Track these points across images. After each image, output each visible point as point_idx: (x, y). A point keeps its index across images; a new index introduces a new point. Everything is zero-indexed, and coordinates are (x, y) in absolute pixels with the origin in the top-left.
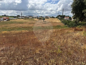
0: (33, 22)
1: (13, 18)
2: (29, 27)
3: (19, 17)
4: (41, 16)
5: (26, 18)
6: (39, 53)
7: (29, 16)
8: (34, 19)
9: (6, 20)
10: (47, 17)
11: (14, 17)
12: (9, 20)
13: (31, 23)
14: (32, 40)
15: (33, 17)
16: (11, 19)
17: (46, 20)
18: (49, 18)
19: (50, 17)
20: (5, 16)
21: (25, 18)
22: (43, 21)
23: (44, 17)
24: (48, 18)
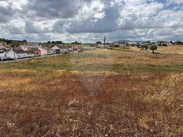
0: (128, 54)
1: (89, 47)
2: (118, 65)
3: (99, 46)
4: (147, 42)
5: (112, 46)
6: (147, 127)
7: (120, 43)
8: (131, 47)
9: (77, 51)
10: (163, 44)
11: (90, 44)
12: (82, 50)
13: (123, 56)
14: (128, 94)
15: (127, 45)
16: (86, 50)
17: (160, 49)
18: (167, 44)
19: (171, 42)
20: (76, 43)
21: (111, 46)
22: (151, 51)
23: (153, 43)
24: (165, 45)
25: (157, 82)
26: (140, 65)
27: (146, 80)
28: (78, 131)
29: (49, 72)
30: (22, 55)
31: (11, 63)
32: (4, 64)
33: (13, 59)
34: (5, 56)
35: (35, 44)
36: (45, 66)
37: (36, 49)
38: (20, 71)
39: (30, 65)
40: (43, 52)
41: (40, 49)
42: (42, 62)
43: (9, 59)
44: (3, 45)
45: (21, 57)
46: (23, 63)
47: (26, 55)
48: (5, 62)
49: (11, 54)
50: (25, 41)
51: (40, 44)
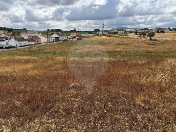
0: (126, 41)
1: (87, 35)
2: (116, 52)
3: (97, 33)
4: (145, 29)
5: (111, 33)
7: (118, 30)
8: (129, 34)
9: (76, 39)
10: (160, 30)
11: (89, 32)
12: (80, 38)
13: (121, 43)
15: (126, 32)
16: (85, 37)
17: (157, 36)
18: (165, 30)
19: (169, 29)
20: (75, 31)
21: (109, 33)
22: (149, 38)
23: (151, 30)
24: (163, 32)
25: (153, 66)
26: (137, 51)
27: (143, 65)
28: (80, 107)
29: (50, 58)
30: (23, 43)
31: (13, 50)
32: (6, 51)
33: (15, 47)
34: (7, 44)
35: (35, 32)
36: (46, 53)
37: (36, 37)
38: (23, 57)
39: (31, 52)
40: (43, 40)
41: (40, 37)
42: (43, 50)
43: (11, 47)
44: (5, 33)
45: (22, 45)
46: (24, 51)
47: (27, 43)
48: (8, 50)
49: (13, 42)
50: (25, 29)
51: (39, 32)
